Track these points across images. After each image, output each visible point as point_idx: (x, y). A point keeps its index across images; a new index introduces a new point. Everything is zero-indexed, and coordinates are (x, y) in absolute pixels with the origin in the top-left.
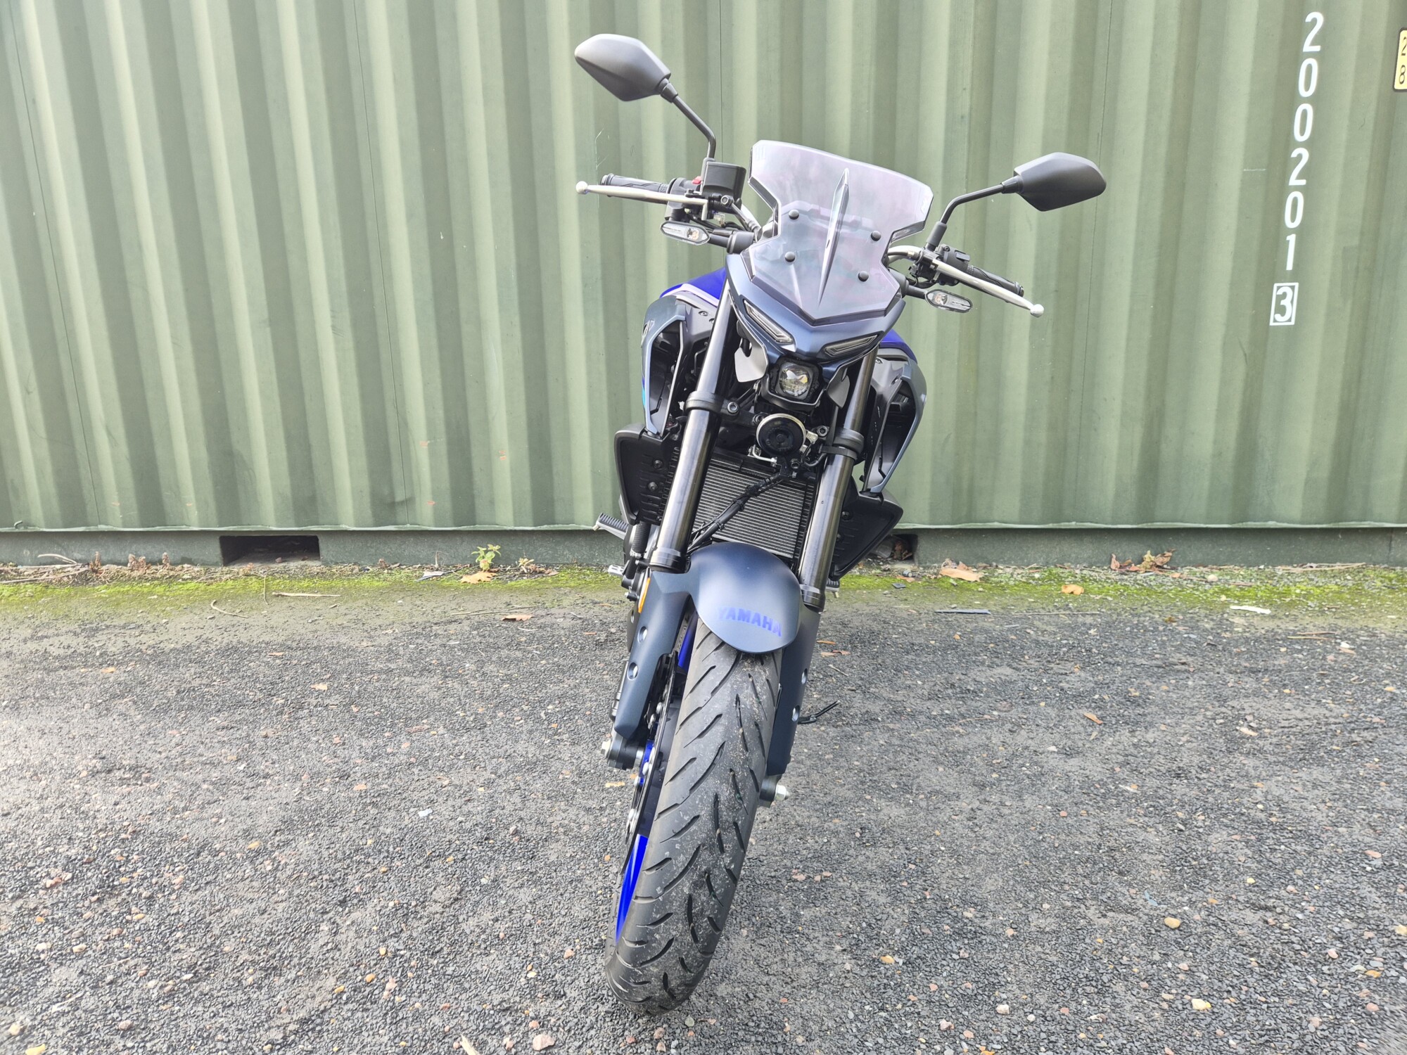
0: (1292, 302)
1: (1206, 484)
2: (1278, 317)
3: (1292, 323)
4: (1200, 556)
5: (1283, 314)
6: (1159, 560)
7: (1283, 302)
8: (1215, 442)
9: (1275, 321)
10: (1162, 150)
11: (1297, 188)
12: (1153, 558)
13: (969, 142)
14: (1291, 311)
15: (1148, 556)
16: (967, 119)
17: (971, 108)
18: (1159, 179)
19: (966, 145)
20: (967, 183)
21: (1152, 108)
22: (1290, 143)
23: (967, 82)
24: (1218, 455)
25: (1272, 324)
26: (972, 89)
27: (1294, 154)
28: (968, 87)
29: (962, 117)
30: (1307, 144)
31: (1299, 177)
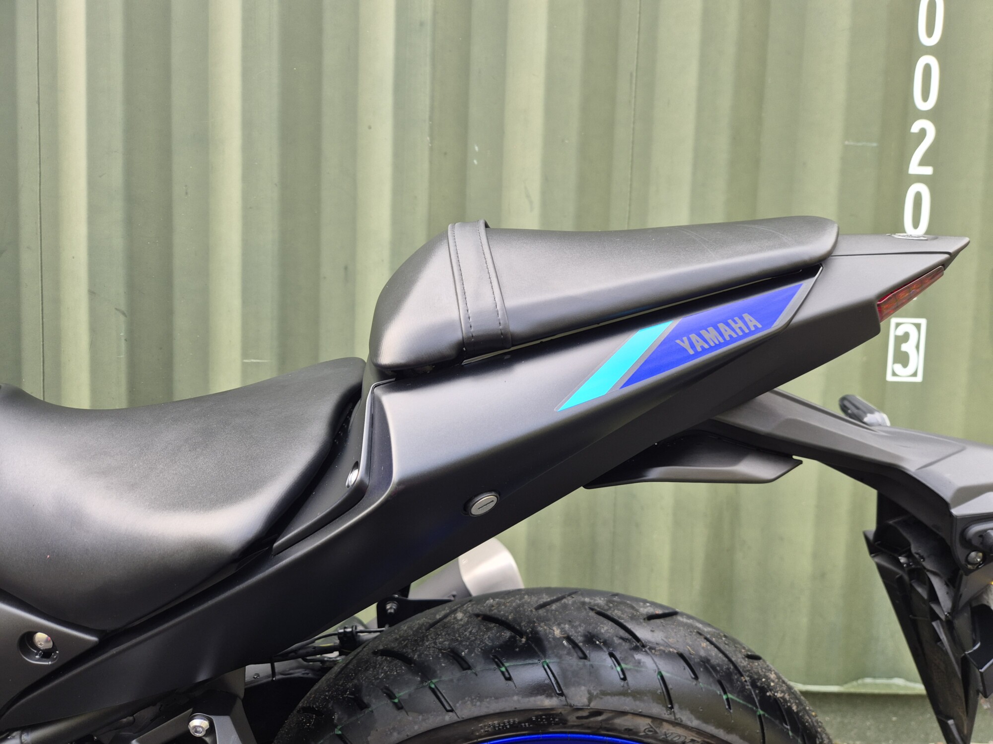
0: (918, 347)
1: (804, 621)
2: (898, 368)
3: (919, 379)
5: (905, 364)
7: (904, 347)
8: (815, 556)
9: (894, 374)
10: (725, 102)
11: (920, 179)
13: (434, 66)
14: (917, 361)
17: (435, 13)
18: (722, 144)
19: (427, 69)
20: (431, 128)
21: (708, 38)
22: (910, 113)
24: (820, 576)
25: (890, 378)
27: (915, 128)
30: (933, 115)
31: (922, 163)
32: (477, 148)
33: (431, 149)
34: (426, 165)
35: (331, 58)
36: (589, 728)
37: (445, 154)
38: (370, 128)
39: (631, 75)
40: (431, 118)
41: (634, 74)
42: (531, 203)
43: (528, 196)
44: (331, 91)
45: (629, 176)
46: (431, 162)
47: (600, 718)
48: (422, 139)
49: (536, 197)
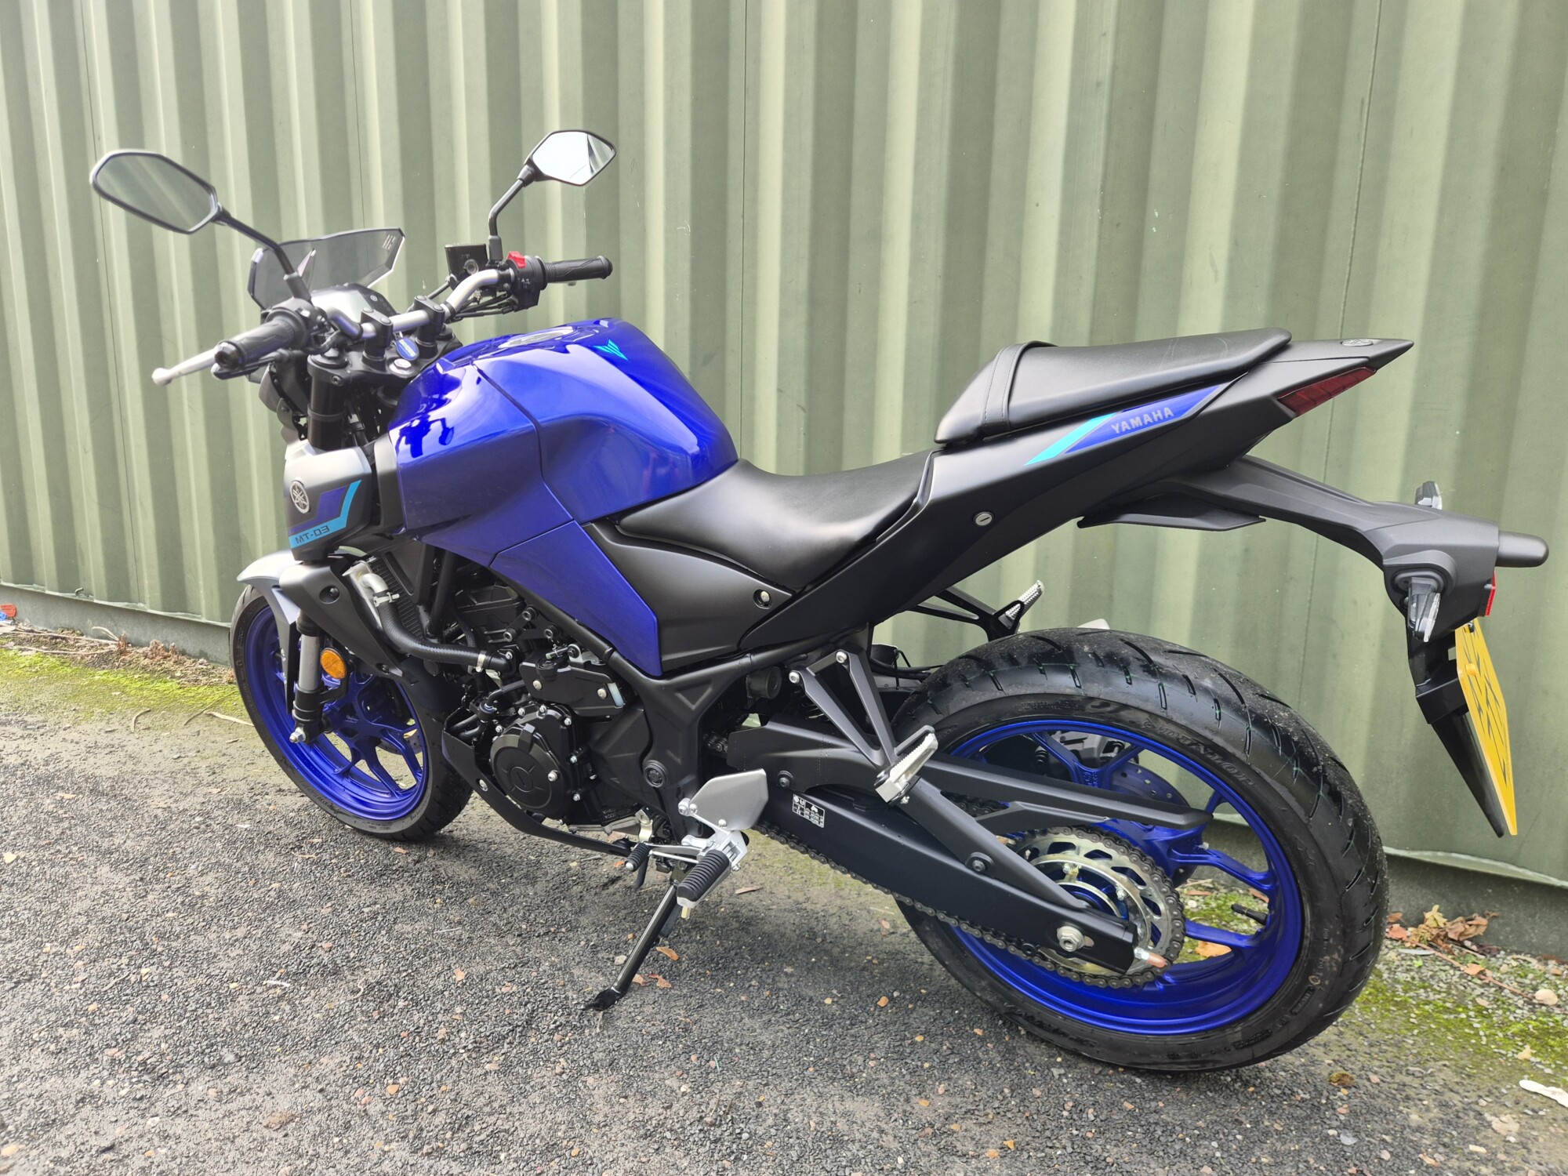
4: (1553, 938)
6: (1456, 928)
10: (1491, 124)
12: (1442, 921)
15: (1434, 916)
16: (1105, 89)
17: (1115, 68)
18: (1483, 179)
19: (1102, 133)
20: (1103, 198)
23: (1109, 22)
26: (1118, 33)
28: (1111, 31)
29: (1098, 84)
32: (1157, 214)
33: (1101, 222)
34: (1094, 241)
35: (1002, 135)
36: (1102, 717)
37: (1118, 225)
38: (1037, 205)
39: (1363, 102)
40: (1103, 188)
41: (1367, 101)
42: (1216, 272)
43: (1213, 265)
44: (1000, 172)
45: (1353, 228)
46: (1100, 237)
47: (1109, 709)
48: (1091, 213)
49: (1222, 266)
